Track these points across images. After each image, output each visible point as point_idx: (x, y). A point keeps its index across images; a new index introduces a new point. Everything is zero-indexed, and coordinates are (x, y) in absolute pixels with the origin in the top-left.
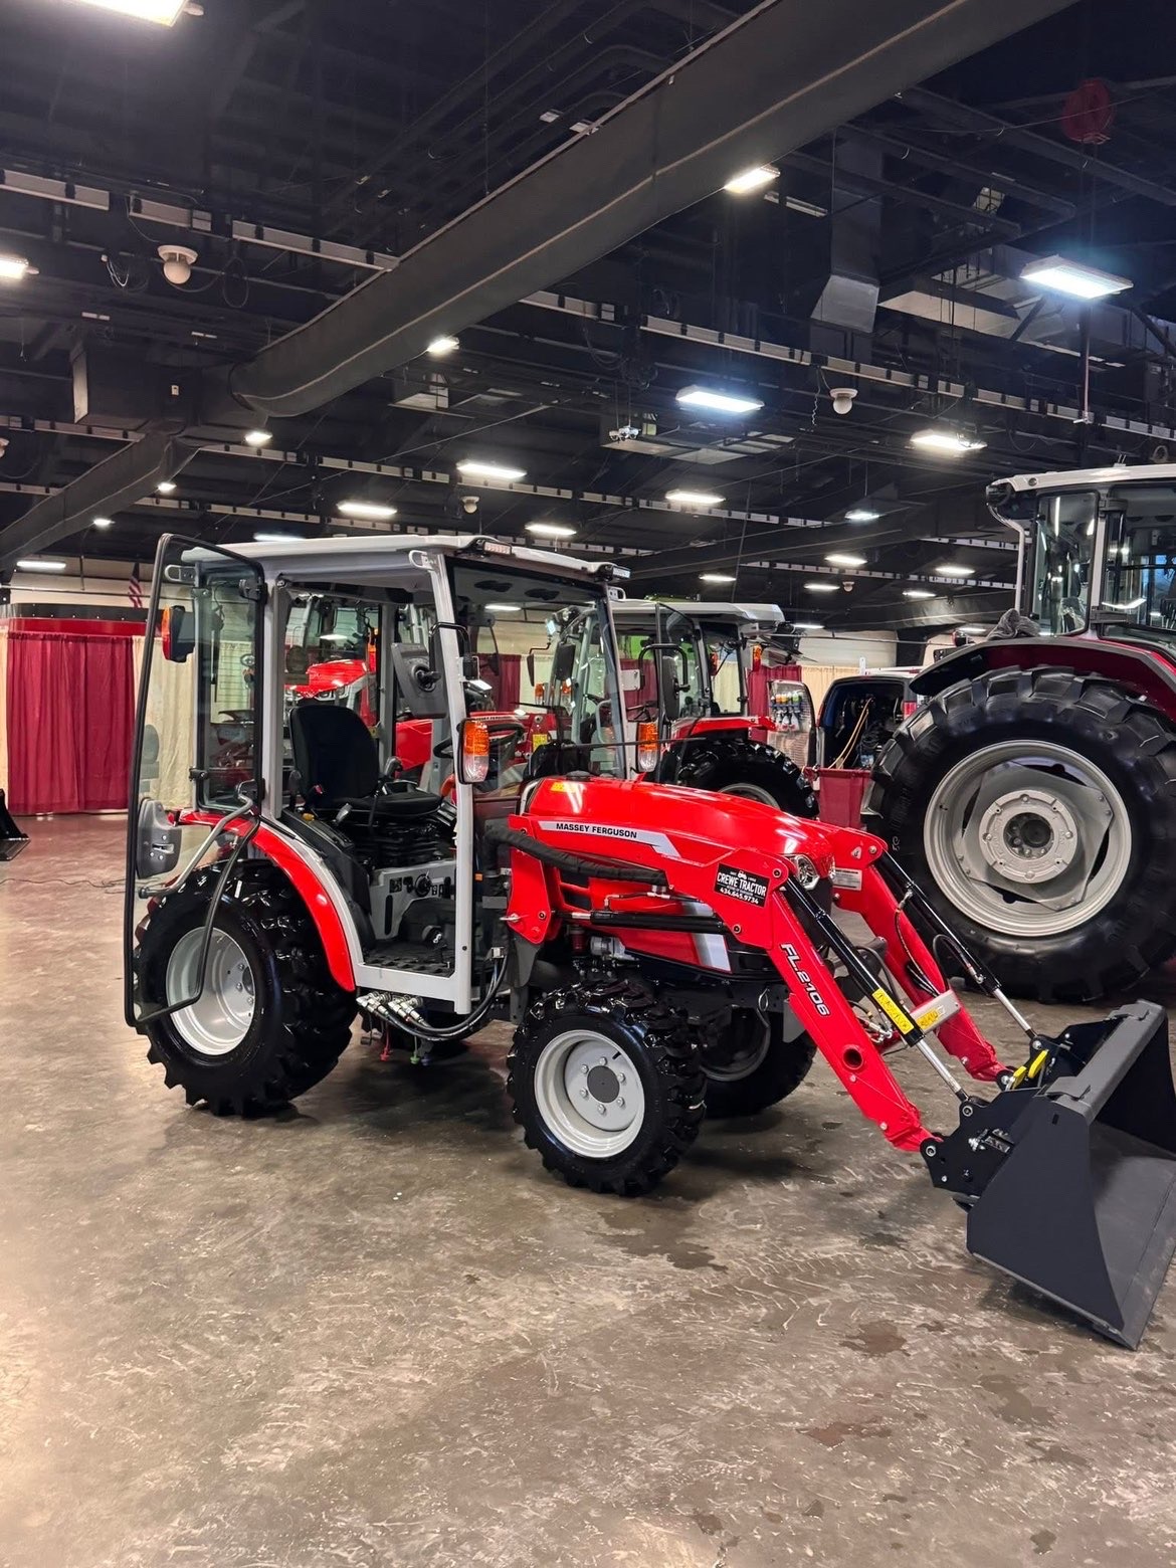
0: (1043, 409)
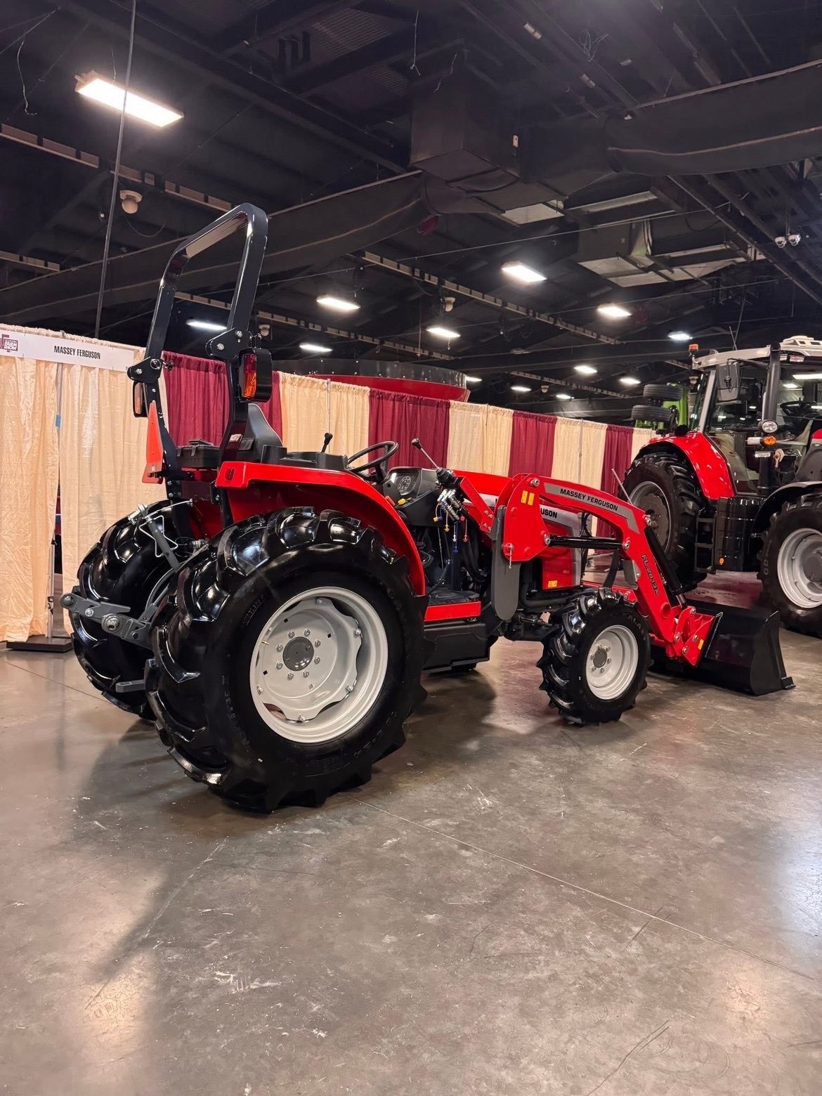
0: (357, 338)
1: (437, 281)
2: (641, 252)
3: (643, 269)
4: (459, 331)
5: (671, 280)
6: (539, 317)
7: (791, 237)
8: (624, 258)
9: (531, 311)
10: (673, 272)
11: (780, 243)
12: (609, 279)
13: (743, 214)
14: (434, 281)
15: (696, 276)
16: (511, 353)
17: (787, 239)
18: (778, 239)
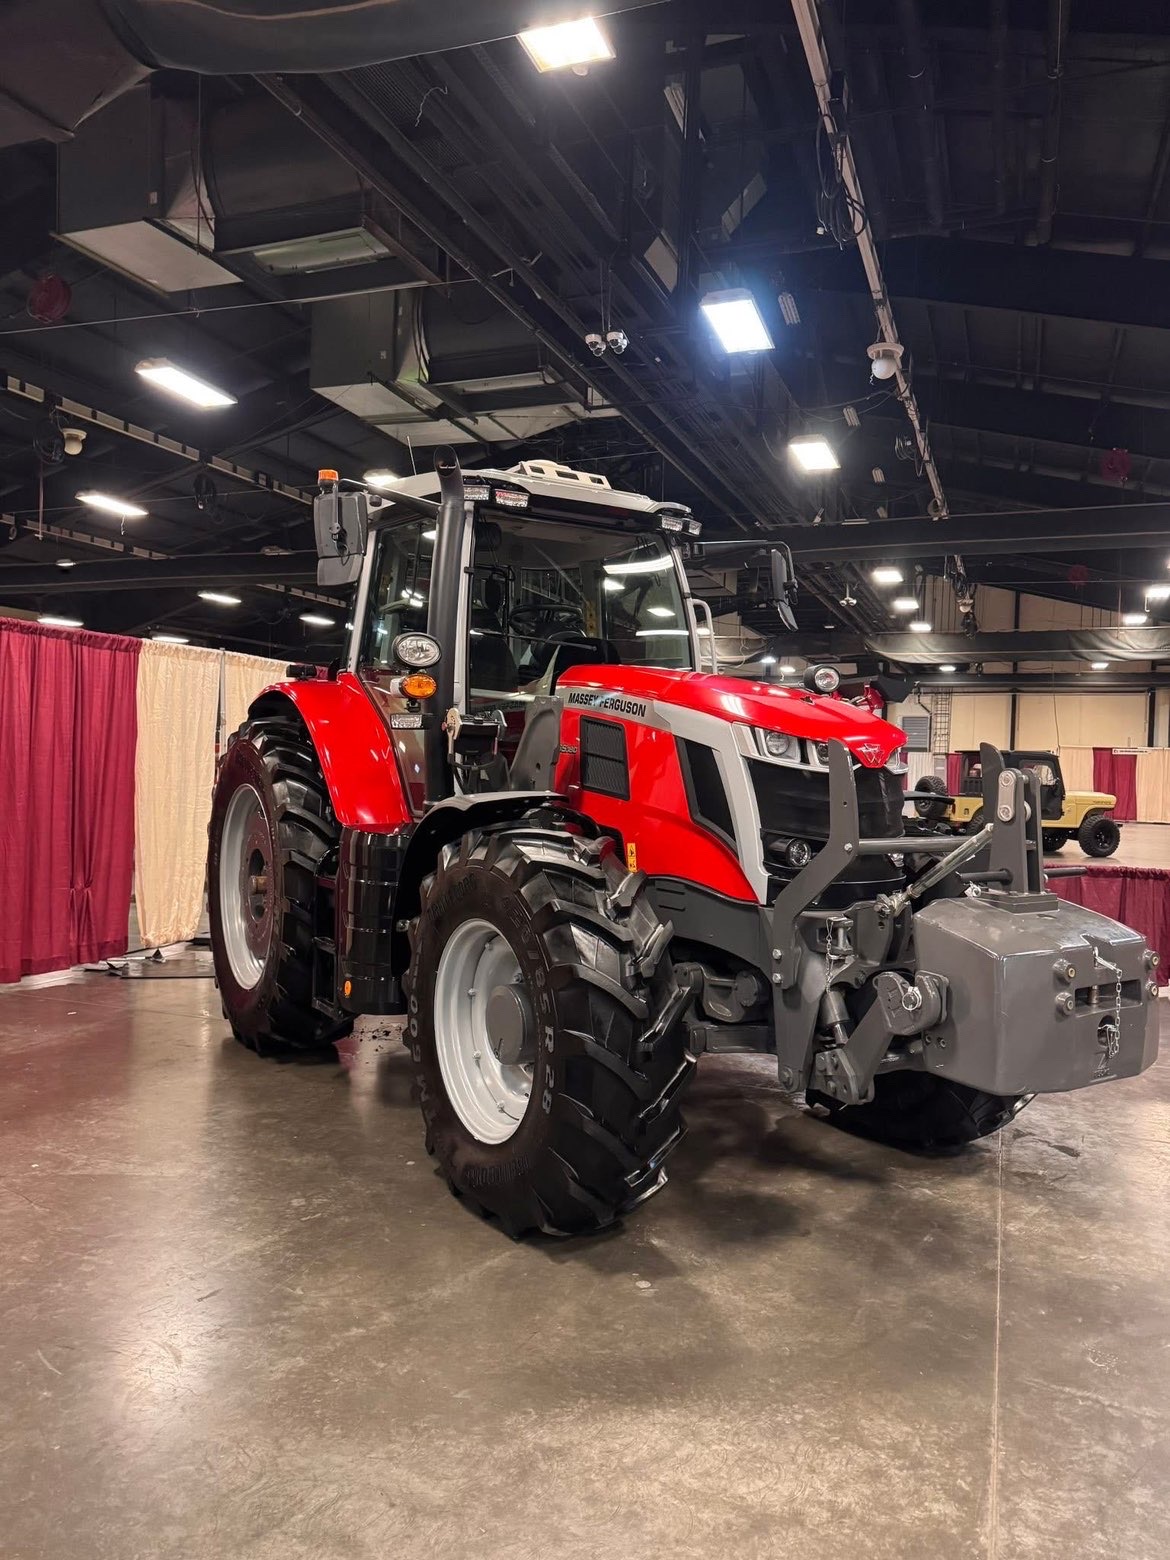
1: (42, 395)
2: (412, 376)
3: (427, 412)
4: (145, 506)
5: (484, 440)
6: (280, 488)
7: (611, 336)
8: (386, 384)
9: (261, 475)
10: (476, 421)
11: (594, 344)
12: (379, 427)
13: (539, 297)
14: (36, 394)
15: (520, 436)
16: (261, 552)
17: (604, 339)
18: (591, 338)
